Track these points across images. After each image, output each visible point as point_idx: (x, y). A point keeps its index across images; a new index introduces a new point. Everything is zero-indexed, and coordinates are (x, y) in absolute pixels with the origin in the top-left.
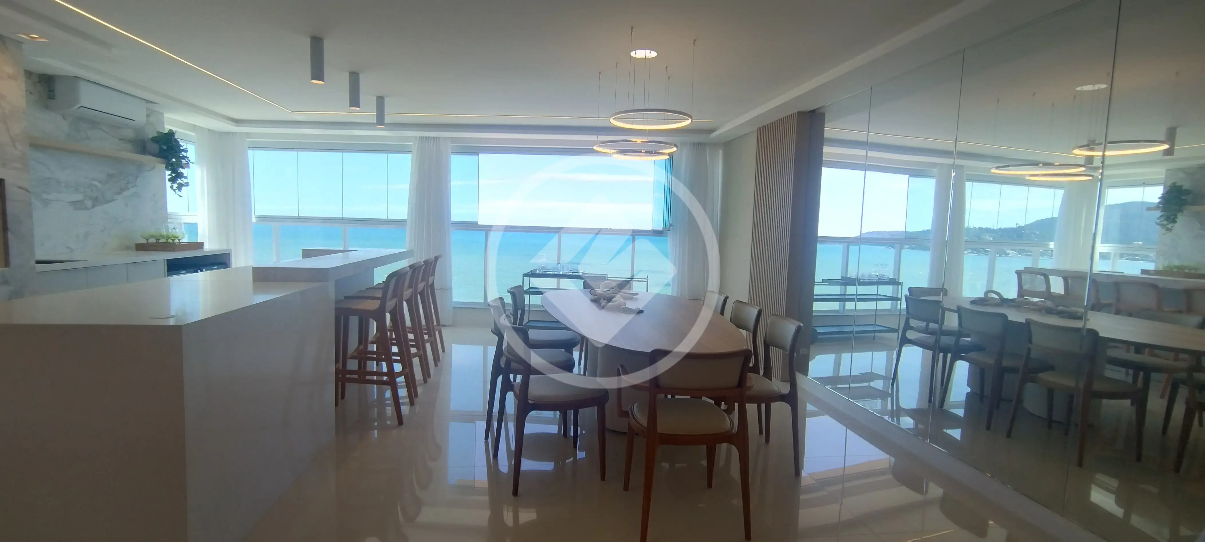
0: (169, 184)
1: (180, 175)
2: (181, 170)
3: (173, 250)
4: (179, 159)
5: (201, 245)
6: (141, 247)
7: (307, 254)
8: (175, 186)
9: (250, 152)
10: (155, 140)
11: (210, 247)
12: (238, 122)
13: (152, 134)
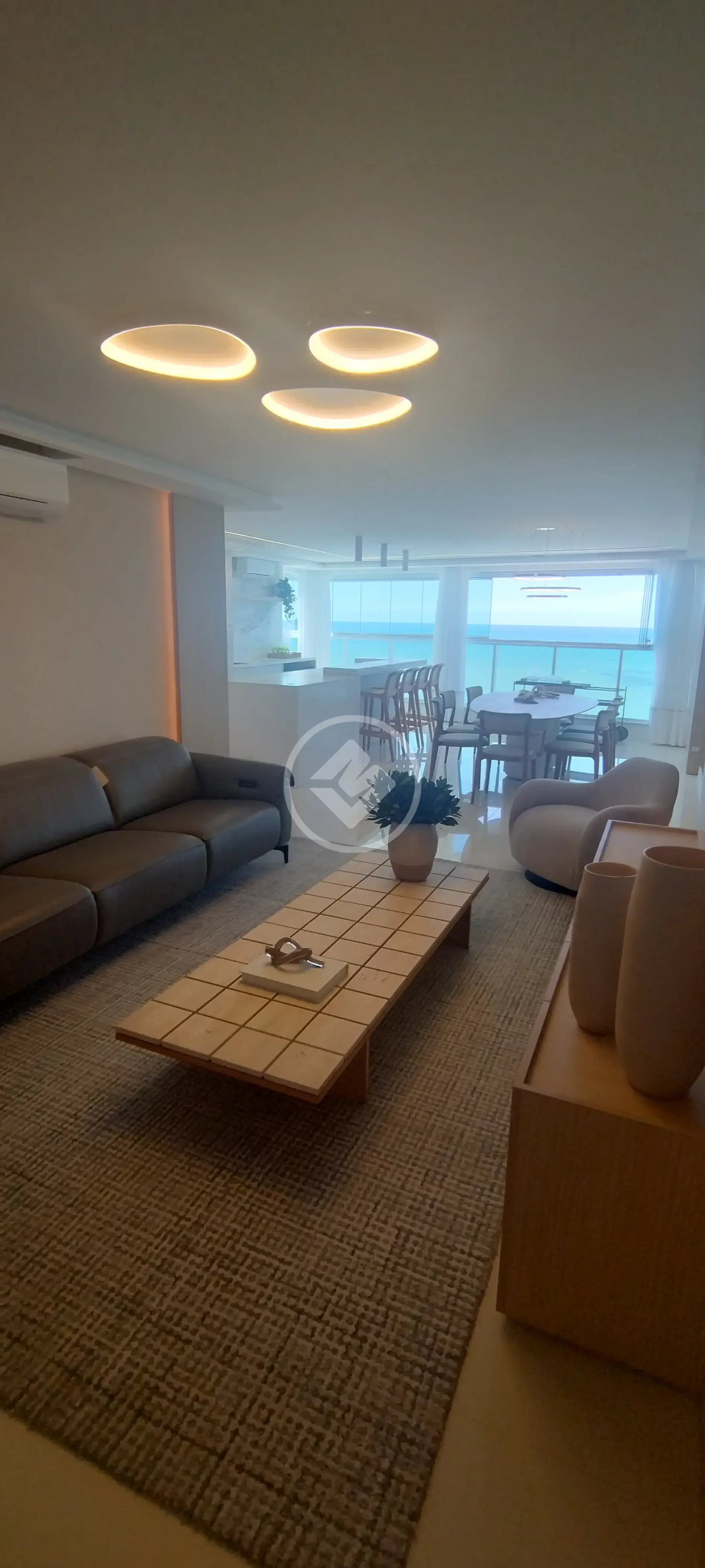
0: (284, 614)
1: (290, 608)
2: (291, 604)
3: (286, 658)
4: (290, 596)
5: (299, 655)
6: (270, 656)
7: (358, 661)
8: (288, 615)
9: (331, 584)
10: (278, 585)
11: (305, 656)
12: (323, 564)
13: (278, 582)
